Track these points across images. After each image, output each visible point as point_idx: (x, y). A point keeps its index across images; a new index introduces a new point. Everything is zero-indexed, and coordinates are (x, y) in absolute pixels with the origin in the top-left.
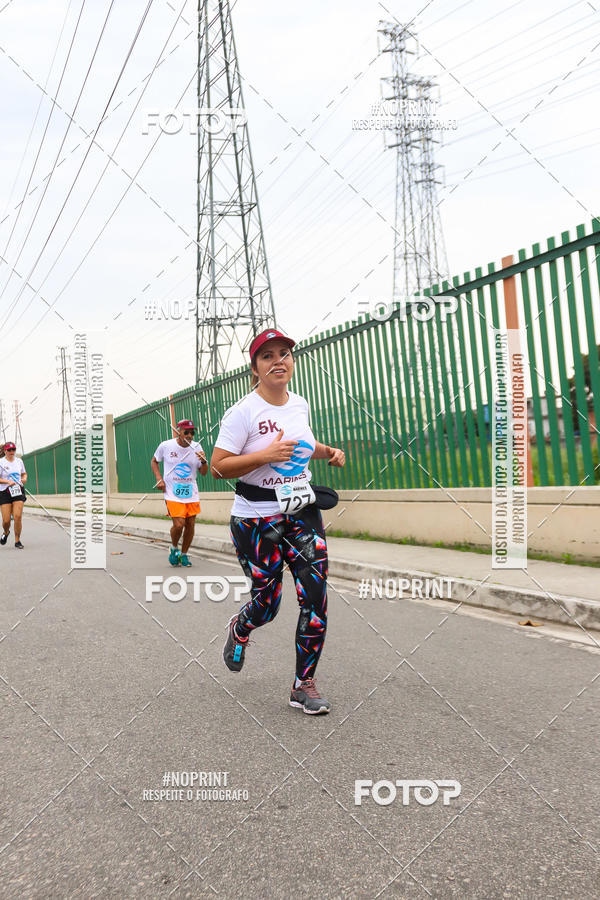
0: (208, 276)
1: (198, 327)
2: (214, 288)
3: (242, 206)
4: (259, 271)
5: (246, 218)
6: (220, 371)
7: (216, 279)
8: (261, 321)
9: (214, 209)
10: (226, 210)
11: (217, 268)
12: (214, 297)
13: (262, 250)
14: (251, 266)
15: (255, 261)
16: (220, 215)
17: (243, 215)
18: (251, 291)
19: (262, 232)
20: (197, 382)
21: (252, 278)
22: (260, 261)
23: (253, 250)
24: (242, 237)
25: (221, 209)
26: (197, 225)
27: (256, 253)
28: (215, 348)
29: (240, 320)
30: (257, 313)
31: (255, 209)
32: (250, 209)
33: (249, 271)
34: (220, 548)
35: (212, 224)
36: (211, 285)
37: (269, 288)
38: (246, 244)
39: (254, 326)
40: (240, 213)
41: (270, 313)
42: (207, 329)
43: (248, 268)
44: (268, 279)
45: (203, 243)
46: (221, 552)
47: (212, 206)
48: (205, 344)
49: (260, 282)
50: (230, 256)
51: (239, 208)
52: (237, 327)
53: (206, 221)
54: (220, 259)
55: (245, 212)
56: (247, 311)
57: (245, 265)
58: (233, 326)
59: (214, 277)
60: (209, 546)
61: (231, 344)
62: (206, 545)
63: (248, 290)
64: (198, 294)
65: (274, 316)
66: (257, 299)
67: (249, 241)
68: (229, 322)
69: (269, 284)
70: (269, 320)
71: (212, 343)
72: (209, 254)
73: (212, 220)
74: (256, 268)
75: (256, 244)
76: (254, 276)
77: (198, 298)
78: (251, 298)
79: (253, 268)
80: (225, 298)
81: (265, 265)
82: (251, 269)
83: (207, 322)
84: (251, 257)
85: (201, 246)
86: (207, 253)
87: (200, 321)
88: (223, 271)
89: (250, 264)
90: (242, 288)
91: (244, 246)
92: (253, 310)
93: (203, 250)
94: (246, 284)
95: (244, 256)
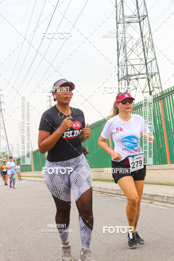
0: (123, 54)
1: (119, 81)
2: (126, 60)
3: (139, 17)
4: (150, 50)
5: (142, 23)
7: (128, 56)
8: (152, 76)
9: (125, 20)
10: (131, 20)
11: (128, 50)
12: (127, 65)
13: (151, 39)
14: (145, 47)
15: (147, 45)
16: (128, 23)
17: (140, 22)
18: (146, 60)
19: (150, 30)
21: (146, 54)
22: (150, 45)
23: (146, 40)
24: (140, 33)
25: (127, 20)
29: (141, 76)
30: (149, 72)
31: (146, 18)
32: (144, 19)
33: (144, 50)
35: (124, 27)
36: (125, 59)
37: (155, 58)
38: (142, 37)
39: (148, 79)
40: (138, 21)
41: (157, 71)
42: (123, 82)
43: (144, 49)
44: (155, 53)
47: (124, 18)
49: (150, 56)
51: (137, 19)
52: (139, 80)
53: (121, 26)
54: (129, 45)
55: (141, 20)
56: (144, 71)
57: (142, 47)
58: (137, 79)
59: (126, 54)
61: (136, 89)
63: (144, 60)
64: (118, 64)
65: (158, 73)
66: (149, 65)
67: (143, 35)
68: (135, 77)
69: (155, 56)
70: (156, 75)
72: (123, 43)
73: (124, 25)
74: (148, 48)
75: (147, 36)
76: (147, 53)
77: (119, 66)
78: (146, 64)
79: (146, 49)
80: (132, 65)
81: (153, 47)
82: (145, 49)
83: (124, 78)
84: (145, 43)
85: (118, 39)
86: (122, 42)
87: (120, 78)
88: (131, 51)
89: (144, 47)
90: (141, 59)
91: (141, 38)
92: (147, 70)
93: (120, 41)
94: (143, 57)
95: (141, 43)
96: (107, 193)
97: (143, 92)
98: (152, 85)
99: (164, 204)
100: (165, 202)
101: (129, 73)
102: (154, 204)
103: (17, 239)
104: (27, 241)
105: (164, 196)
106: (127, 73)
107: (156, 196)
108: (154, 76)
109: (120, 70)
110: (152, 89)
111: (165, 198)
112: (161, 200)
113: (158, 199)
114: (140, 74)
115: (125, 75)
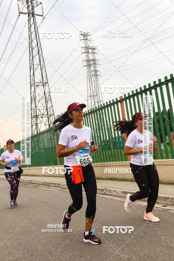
0: (34, 103)
1: (32, 118)
2: (36, 107)
3: (43, 83)
4: (49, 101)
6: (38, 131)
8: (50, 116)
10: (39, 84)
11: (37, 101)
12: (36, 109)
13: (50, 96)
16: (37, 86)
17: (44, 86)
18: (47, 107)
20: (32, 134)
22: (49, 99)
25: (37, 84)
26: (30, 89)
27: (48, 96)
28: (37, 124)
29: (44, 116)
30: (49, 113)
31: (47, 84)
32: (46, 84)
33: (46, 102)
34: (41, 183)
35: (35, 88)
36: (35, 106)
37: (52, 106)
39: (48, 117)
41: (53, 113)
42: (34, 119)
43: (46, 101)
44: (52, 104)
45: (32, 94)
46: (42, 185)
47: (34, 84)
48: (34, 123)
49: (49, 105)
50: (40, 97)
53: (33, 88)
54: (37, 98)
56: (46, 113)
58: (42, 117)
59: (36, 104)
60: (38, 183)
61: (41, 123)
62: (37, 183)
63: (46, 107)
64: (31, 109)
65: (54, 114)
66: (49, 110)
67: (46, 93)
68: (40, 116)
69: (52, 105)
70: (52, 115)
71: (36, 123)
72: (34, 97)
73: (35, 87)
75: (48, 94)
76: (48, 103)
77: (31, 110)
78: (47, 109)
80: (39, 110)
81: (51, 100)
83: (34, 117)
87: (32, 117)
88: (39, 102)
90: (44, 107)
92: (47, 113)
93: (32, 96)
94: (45, 105)
95: (44, 97)
96: (24, 182)
97: (45, 125)
98: (50, 121)
99: (56, 188)
100: (56, 187)
101: (37, 114)
102: (50, 188)
105: (56, 183)
106: (36, 114)
107: (51, 184)
108: (51, 116)
109: (32, 112)
110: (50, 123)
111: (56, 184)
112: (54, 186)
113: (53, 185)
114: (43, 115)
115: (35, 115)
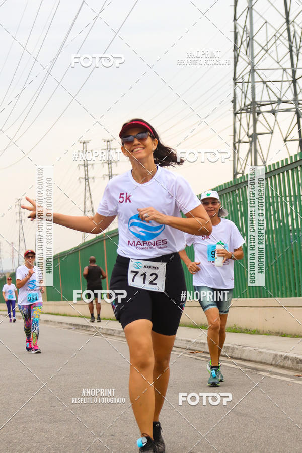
0: (246, 57)
1: (235, 114)
2: (253, 71)
7: (256, 61)
12: (254, 82)
14: (294, 44)
18: (294, 73)
24: (284, 13)
26: (233, 3)
28: (254, 138)
36: (249, 68)
38: (288, 21)
39: (297, 113)
43: (291, 51)
54: (260, 38)
57: (287, 43)
58: (274, 112)
59: (253, 59)
61: (272, 133)
64: (234, 79)
67: (291, 18)
71: (251, 132)
72: (247, 33)
74: (300, 47)
76: (298, 56)
77: (235, 83)
78: (295, 81)
79: (297, 47)
80: (265, 82)
82: (294, 49)
83: (246, 109)
84: (294, 36)
85: (237, 26)
86: (245, 32)
87: (238, 108)
88: (263, 52)
89: (292, 43)
90: (284, 70)
91: (286, 24)
92: (296, 94)
93: (240, 30)
95: (286, 34)
96: (204, 352)
97: (285, 141)
101: (257, 99)
103: (15, 441)
104: (35, 447)
106: (253, 98)
114: (280, 101)
